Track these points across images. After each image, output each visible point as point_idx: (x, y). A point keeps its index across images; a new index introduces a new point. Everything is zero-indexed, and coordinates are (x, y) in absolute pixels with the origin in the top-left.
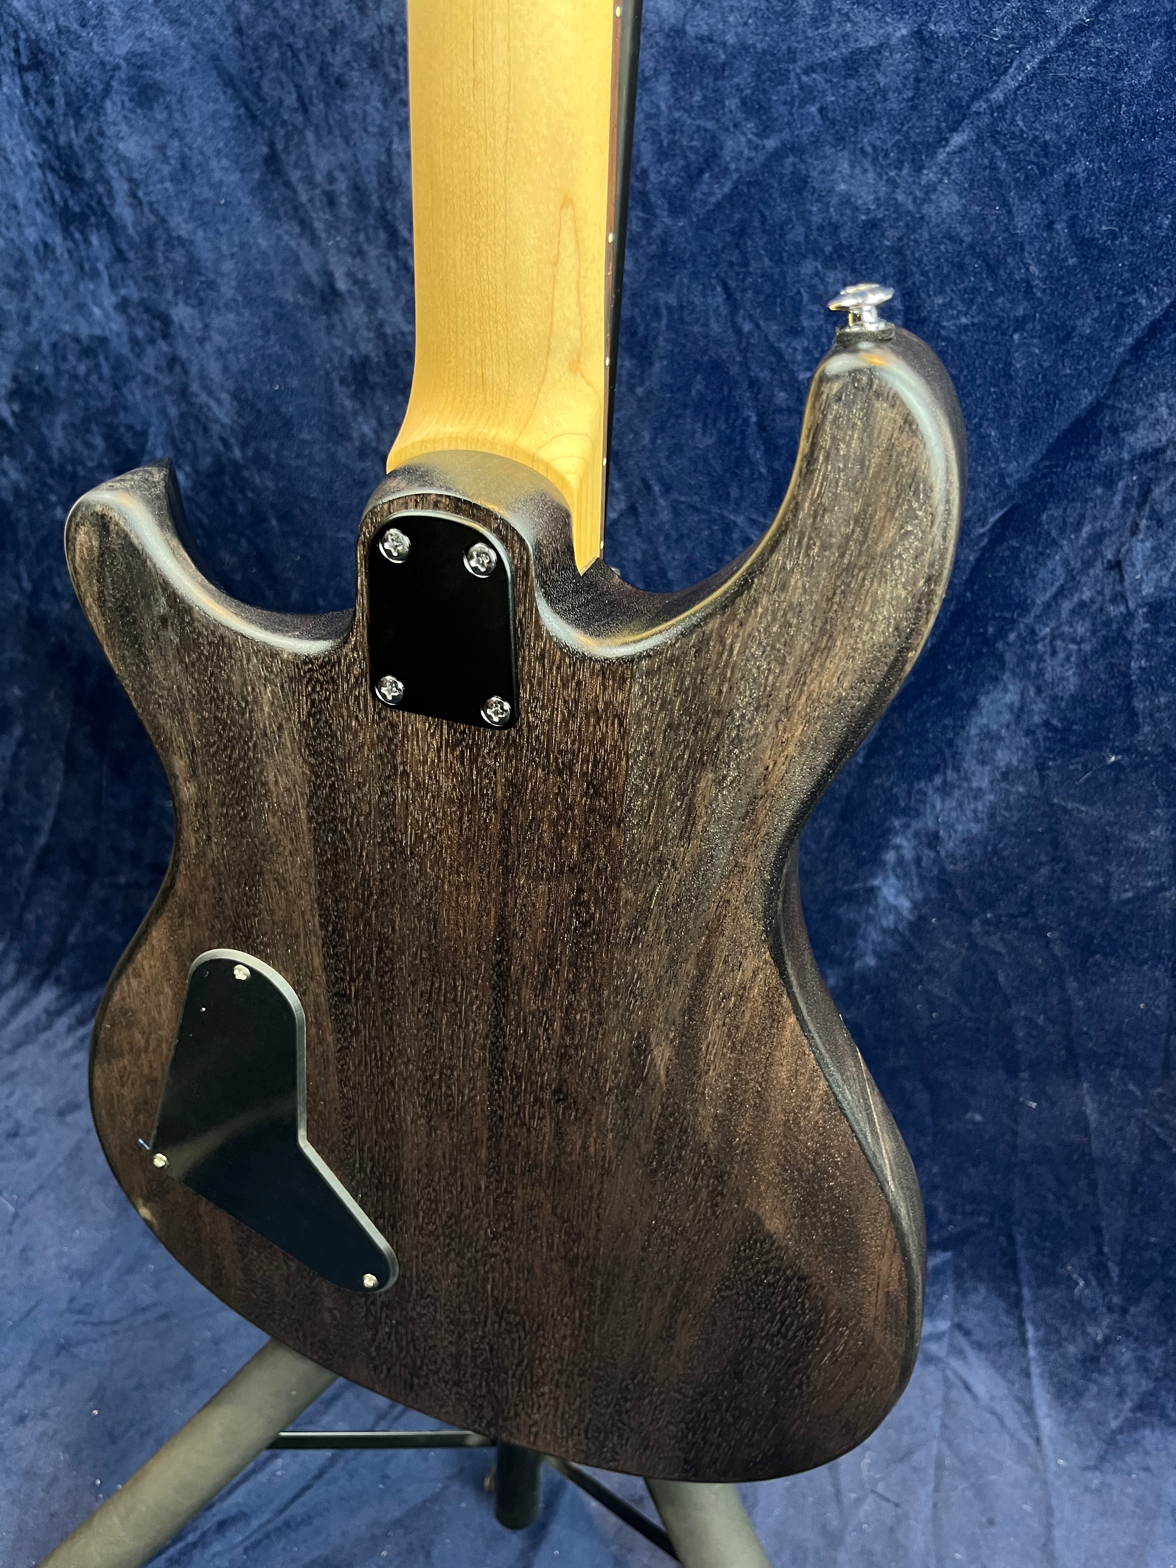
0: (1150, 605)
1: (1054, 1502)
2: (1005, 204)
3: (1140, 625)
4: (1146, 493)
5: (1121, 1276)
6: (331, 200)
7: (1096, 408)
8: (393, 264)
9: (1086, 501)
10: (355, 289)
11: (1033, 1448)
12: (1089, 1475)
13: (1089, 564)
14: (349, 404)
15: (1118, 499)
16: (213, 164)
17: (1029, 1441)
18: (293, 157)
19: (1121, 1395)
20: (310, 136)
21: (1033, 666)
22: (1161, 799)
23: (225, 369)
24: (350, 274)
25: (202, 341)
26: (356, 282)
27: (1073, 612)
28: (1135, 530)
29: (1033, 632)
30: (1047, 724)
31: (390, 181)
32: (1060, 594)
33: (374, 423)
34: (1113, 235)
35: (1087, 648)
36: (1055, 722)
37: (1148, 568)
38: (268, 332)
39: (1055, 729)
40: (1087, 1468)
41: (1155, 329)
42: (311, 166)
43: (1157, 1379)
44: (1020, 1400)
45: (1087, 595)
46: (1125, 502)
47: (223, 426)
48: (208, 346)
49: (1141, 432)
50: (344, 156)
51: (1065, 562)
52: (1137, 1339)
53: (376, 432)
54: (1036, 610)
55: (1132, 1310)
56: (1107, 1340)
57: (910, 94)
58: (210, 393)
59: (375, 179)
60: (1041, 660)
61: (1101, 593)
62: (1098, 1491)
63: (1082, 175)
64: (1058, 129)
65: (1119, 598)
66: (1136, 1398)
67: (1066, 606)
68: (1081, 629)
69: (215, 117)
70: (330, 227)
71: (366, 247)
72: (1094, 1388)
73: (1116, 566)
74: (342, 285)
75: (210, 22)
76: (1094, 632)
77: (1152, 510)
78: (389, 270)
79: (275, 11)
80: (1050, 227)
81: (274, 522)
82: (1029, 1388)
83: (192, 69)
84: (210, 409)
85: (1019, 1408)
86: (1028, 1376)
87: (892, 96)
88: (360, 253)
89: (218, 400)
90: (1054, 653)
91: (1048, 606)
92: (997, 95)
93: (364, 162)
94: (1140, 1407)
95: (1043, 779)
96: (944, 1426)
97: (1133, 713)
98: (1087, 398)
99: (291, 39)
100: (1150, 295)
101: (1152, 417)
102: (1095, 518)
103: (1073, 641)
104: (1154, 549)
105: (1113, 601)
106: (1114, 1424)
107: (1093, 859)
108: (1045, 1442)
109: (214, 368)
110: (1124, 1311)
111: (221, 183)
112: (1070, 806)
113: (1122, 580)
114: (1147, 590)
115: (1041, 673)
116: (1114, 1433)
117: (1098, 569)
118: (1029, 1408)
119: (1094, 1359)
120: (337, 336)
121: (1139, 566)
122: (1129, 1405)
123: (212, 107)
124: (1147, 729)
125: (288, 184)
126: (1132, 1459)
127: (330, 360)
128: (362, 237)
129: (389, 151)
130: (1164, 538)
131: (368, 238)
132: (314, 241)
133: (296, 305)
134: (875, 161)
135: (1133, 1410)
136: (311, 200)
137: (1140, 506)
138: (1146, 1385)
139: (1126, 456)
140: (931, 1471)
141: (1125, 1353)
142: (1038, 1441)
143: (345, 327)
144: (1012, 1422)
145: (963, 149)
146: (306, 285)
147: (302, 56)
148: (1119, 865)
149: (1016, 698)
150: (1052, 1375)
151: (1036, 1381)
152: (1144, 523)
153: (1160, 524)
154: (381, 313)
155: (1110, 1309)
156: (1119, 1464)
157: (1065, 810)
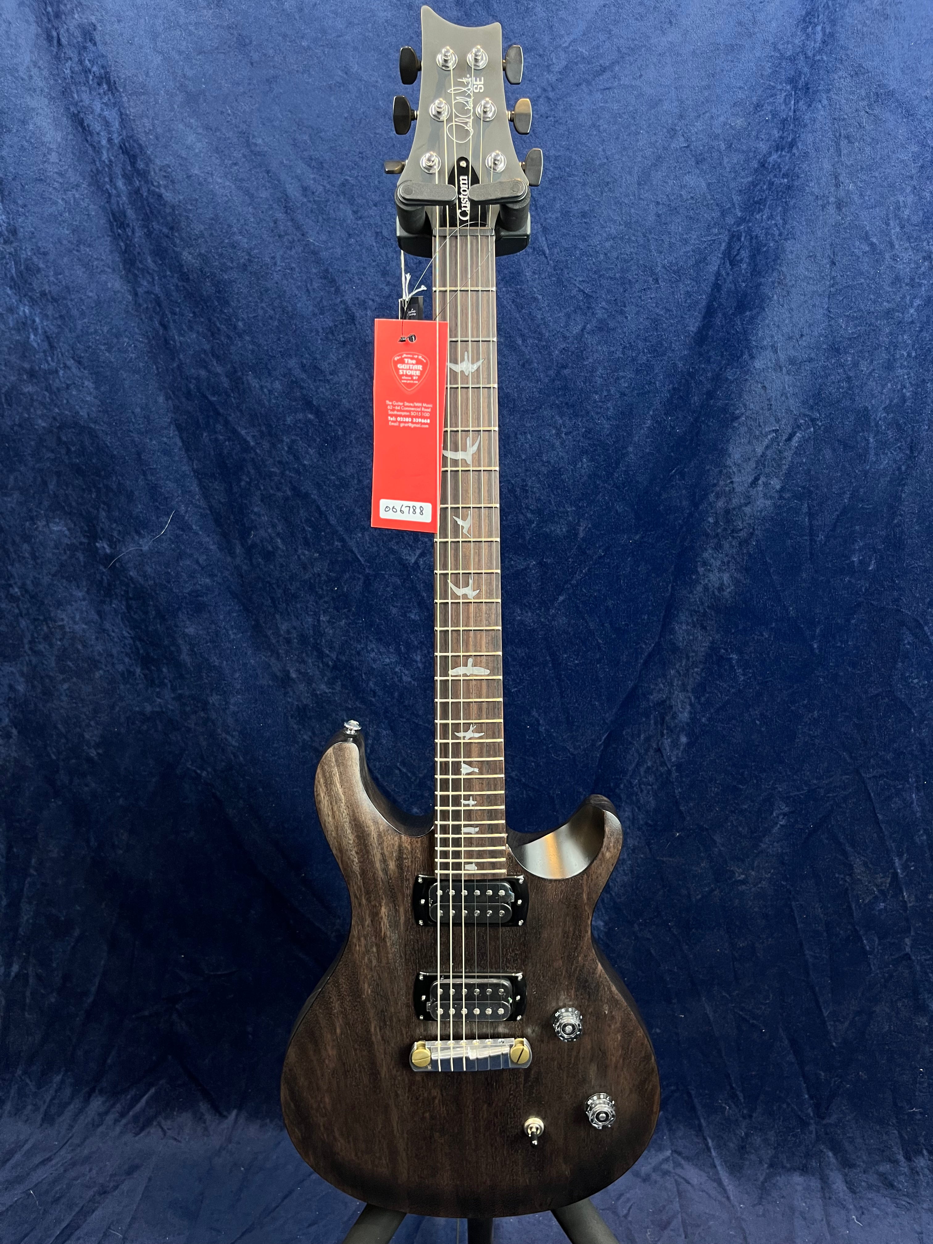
0: (676, 765)
1: (744, 1226)
2: (583, 619)
3: (675, 774)
4: (663, 719)
5: (744, 1098)
6: (288, 641)
7: (635, 688)
8: (321, 665)
9: (639, 724)
10: (300, 676)
11: (727, 1203)
12: (757, 1208)
13: (647, 751)
14: (295, 726)
15: (652, 722)
16: (230, 632)
17: (724, 1200)
18: (268, 626)
19: (761, 1162)
20: (278, 616)
21: (634, 798)
22: (702, 849)
23: (237, 720)
24: (298, 671)
25: (224, 710)
26: (300, 673)
27: (645, 772)
28: (662, 735)
29: (631, 783)
30: (646, 823)
31: (319, 632)
32: (638, 765)
33: (310, 733)
34: (627, 625)
35: (655, 787)
36: (650, 822)
37: (672, 751)
38: (256, 700)
39: (651, 826)
40: (754, 1206)
41: (650, 655)
42: (278, 628)
43: (775, 1148)
44: (714, 1181)
45: (649, 764)
46: (656, 723)
47: (234, 747)
48: (227, 711)
49: (655, 695)
50: (296, 623)
51: (637, 751)
52: (760, 1130)
53: (311, 737)
54: (630, 773)
55: (754, 1115)
56: (747, 1134)
57: (539, 584)
58: (228, 733)
59: (311, 632)
60: (637, 795)
61: (655, 762)
62: (764, 1215)
63: (611, 606)
64: (599, 591)
65: (663, 764)
66: (768, 1161)
67: (642, 770)
68: (651, 779)
69: (229, 613)
70: (287, 652)
71: (306, 659)
72: (747, 1163)
73: (658, 750)
74: (294, 675)
75: (227, 573)
76: (657, 780)
77: (667, 726)
78: (318, 667)
79: (261, 569)
80: (603, 625)
81: (261, 790)
82: (717, 1173)
83: (219, 594)
84: (226, 740)
85: (715, 1185)
86: (715, 1167)
87: (533, 585)
88: (304, 662)
89: (233, 736)
90: (642, 791)
91: (634, 771)
92: (574, 582)
93: (306, 626)
94: (771, 1166)
95: (650, 850)
96: (681, 1206)
97: (681, 812)
98: (631, 684)
99: (269, 579)
100: (646, 644)
101: (657, 688)
102: (645, 731)
103: (649, 784)
104: (672, 742)
105: (661, 765)
106: (762, 1179)
107: (680, 883)
108: (732, 1198)
109: (230, 721)
110: (751, 1116)
111: (234, 639)
112: (665, 859)
113: (662, 756)
114: (674, 759)
115: (638, 801)
116: (763, 1183)
117: (651, 752)
118: (720, 1183)
119: (743, 1147)
120: (290, 697)
121: (668, 749)
122: (766, 1166)
123: (228, 608)
124: (688, 818)
125: (266, 636)
126: (775, 1194)
127: (286, 708)
128: (304, 655)
129: (319, 620)
130: (675, 737)
131: (307, 655)
132: (278, 658)
133: (269, 686)
134: (530, 608)
135: (768, 1168)
136: (278, 641)
137: (662, 725)
138: (771, 1152)
139: (651, 704)
140: (681, 1230)
141: (757, 1140)
142: (728, 1198)
143: (294, 692)
144: (713, 1193)
145: (563, 601)
146: (274, 677)
147: (274, 586)
148: (692, 883)
149: (630, 814)
150: (725, 1162)
151: (719, 1168)
152: (665, 731)
153: (672, 731)
154: (314, 685)
155: (744, 1117)
156: (769, 1198)
157: (663, 862)
